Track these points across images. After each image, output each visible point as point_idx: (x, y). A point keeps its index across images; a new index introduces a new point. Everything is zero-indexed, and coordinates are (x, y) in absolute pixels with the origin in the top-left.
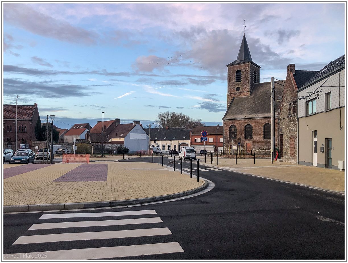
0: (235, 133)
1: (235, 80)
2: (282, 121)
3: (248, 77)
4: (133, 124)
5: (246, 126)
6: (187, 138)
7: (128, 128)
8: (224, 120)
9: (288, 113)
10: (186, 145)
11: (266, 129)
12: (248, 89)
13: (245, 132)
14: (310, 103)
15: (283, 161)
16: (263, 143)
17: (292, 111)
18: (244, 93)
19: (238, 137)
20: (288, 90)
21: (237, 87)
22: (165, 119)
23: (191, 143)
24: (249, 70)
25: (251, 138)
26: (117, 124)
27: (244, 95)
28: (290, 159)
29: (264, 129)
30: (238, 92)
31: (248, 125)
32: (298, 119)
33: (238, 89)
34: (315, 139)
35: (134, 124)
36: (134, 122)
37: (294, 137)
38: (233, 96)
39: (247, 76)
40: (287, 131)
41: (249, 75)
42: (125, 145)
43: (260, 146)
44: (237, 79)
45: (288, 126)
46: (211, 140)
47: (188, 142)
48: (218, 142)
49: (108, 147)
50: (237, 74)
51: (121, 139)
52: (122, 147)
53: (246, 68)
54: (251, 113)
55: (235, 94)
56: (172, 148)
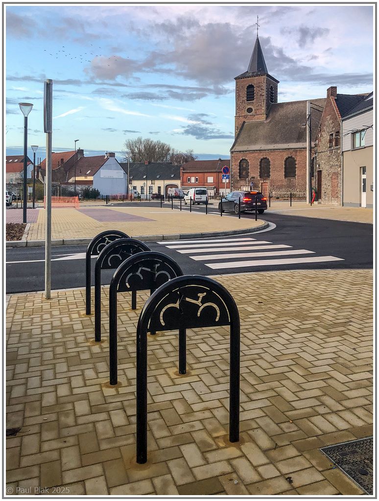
0: (247, 169)
1: (246, 98)
2: (320, 154)
3: (263, 94)
4: (104, 156)
5: (262, 160)
6: (177, 177)
7: (98, 162)
8: (232, 152)
9: (329, 146)
10: (176, 186)
11: (287, 164)
12: (263, 111)
13: (260, 168)
14: (358, 135)
15: (322, 203)
16: (285, 183)
17: (333, 143)
18: (258, 116)
19: (251, 175)
20: (329, 117)
21: (249, 107)
22: (136, 149)
23: (182, 184)
24: (264, 86)
25: (269, 176)
26: (79, 156)
27: (258, 119)
28: (331, 200)
29: (285, 164)
30: (251, 114)
31: (264, 158)
32: (343, 152)
33: (250, 110)
34: (364, 177)
35: (106, 157)
36: (106, 154)
37: (336, 174)
38: (243, 120)
39: (261, 93)
40: (327, 167)
41: (265, 91)
42: (94, 187)
43: (280, 187)
44: (249, 96)
45: (329, 161)
46: (210, 180)
47: (178, 182)
48: (220, 181)
49: (71, 189)
50: (248, 91)
51: (88, 177)
52: (91, 189)
53: (260, 82)
54: (267, 143)
55: (245, 117)
56: (155, 191)
